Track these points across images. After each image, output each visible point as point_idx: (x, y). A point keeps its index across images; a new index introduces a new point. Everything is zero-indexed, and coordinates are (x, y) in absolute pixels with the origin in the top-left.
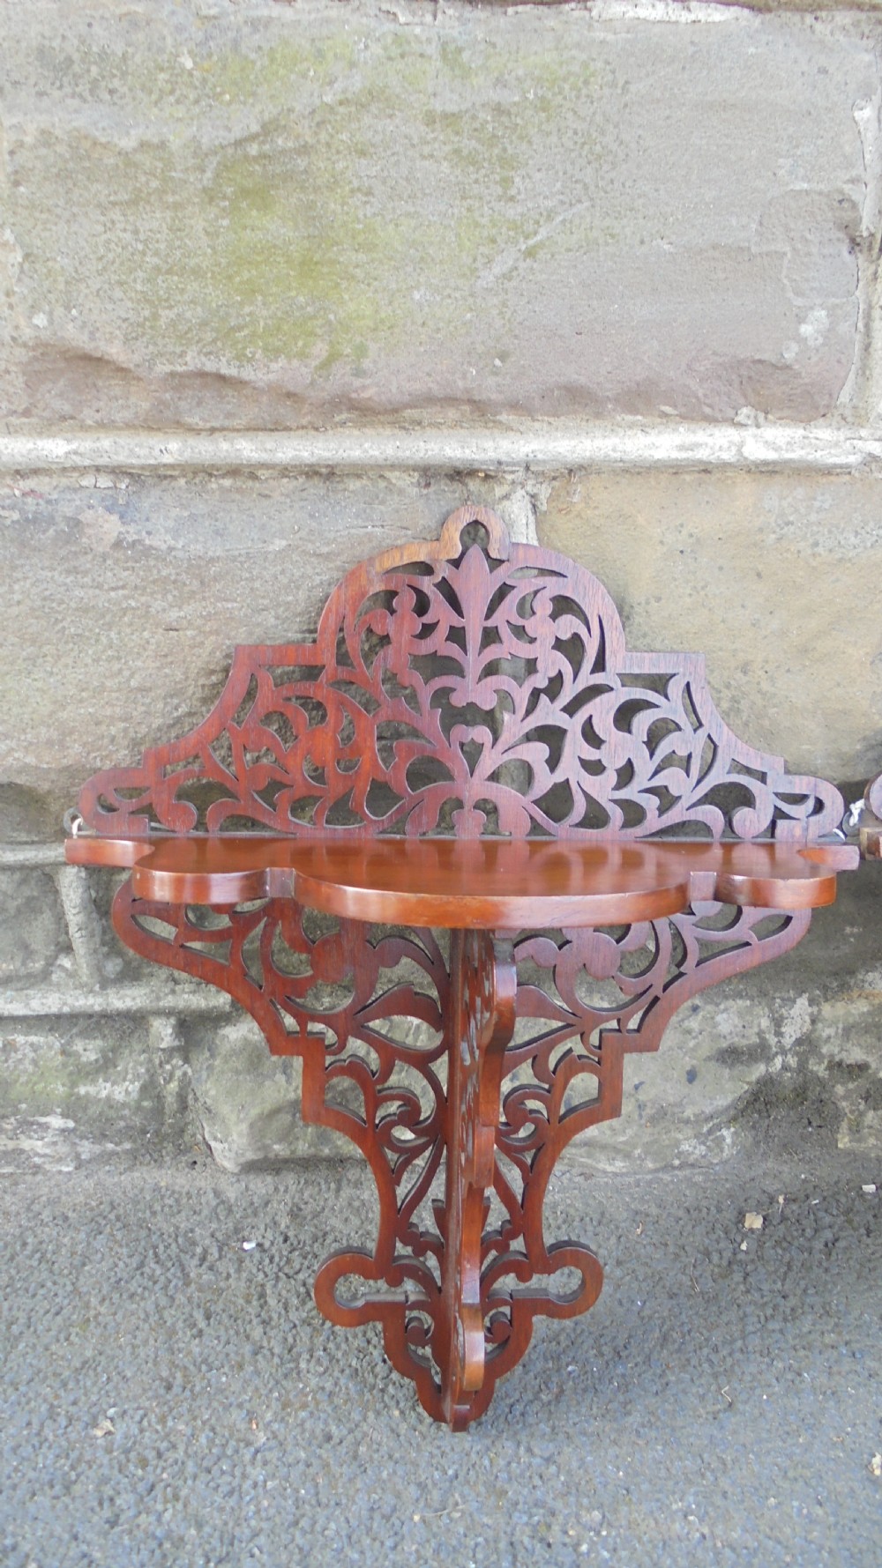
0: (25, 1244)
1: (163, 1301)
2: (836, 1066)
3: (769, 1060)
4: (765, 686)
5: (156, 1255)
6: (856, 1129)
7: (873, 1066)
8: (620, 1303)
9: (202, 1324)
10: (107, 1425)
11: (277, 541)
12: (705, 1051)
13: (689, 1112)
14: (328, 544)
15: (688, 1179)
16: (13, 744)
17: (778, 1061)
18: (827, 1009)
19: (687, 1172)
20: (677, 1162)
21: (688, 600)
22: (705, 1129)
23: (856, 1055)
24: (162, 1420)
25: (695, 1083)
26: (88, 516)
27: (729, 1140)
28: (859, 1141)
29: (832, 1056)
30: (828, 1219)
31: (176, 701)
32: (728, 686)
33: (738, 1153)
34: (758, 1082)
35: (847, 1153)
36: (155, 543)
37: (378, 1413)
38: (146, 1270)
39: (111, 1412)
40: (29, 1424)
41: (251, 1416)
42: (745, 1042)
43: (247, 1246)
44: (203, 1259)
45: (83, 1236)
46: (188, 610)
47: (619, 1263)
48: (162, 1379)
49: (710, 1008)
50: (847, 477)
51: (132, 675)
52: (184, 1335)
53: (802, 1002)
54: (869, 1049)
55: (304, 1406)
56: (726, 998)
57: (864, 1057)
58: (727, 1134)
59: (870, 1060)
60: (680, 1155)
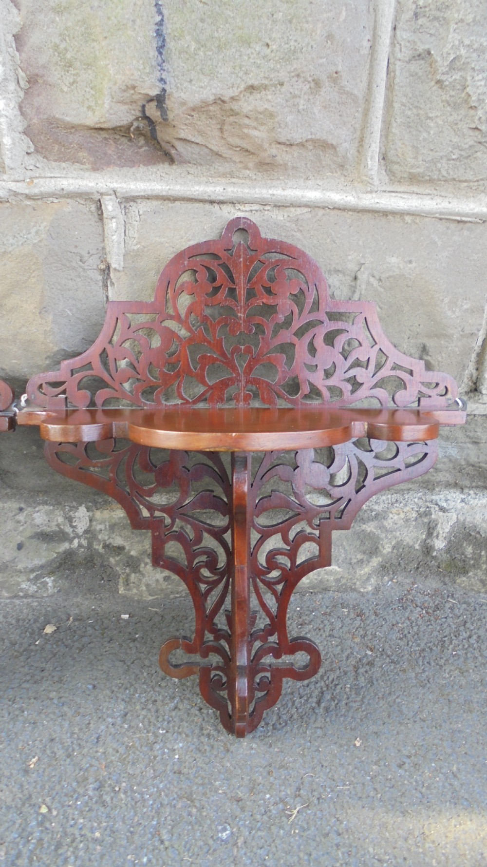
2: (106, 546)
3: (71, 541)
6: (127, 582)
7: (127, 548)
12: (28, 533)
13: (20, 566)
15: (28, 604)
17: (76, 541)
18: (98, 514)
19: (30, 600)
20: (21, 594)
22: (32, 577)
23: (118, 541)
25: (22, 550)
27: (50, 584)
28: (128, 590)
29: (104, 540)
30: (91, 632)
33: (59, 591)
34: (65, 552)
35: (124, 597)
42: (49, 529)
49: (29, 509)
50: (8, 204)
53: (82, 509)
54: (126, 538)
56: (39, 504)
57: (122, 543)
58: (50, 581)
59: (125, 544)
60: (21, 590)
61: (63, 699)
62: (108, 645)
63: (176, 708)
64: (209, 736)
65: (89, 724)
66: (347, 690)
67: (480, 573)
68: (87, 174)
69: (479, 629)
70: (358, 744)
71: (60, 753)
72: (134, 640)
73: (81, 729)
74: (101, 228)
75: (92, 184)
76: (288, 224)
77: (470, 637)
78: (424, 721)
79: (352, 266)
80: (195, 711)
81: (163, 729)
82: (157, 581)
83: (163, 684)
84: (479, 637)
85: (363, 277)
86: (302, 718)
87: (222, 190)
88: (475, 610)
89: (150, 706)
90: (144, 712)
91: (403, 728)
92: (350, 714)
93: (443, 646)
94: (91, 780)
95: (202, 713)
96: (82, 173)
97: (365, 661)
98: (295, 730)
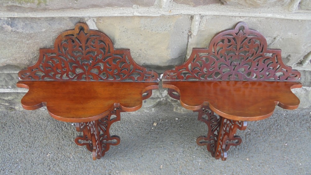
0: (37, 123)
1: (58, 134)
3: (160, 98)
4: (145, 52)
5: (58, 126)
7: (178, 101)
8: (129, 138)
9: (64, 138)
10: (49, 154)
11: (43, 29)
13: (145, 107)
14: (53, 30)
16: (7, 59)
17: (162, 99)
19: (146, 114)
21: (127, 40)
22: (148, 109)
24: (57, 154)
25: (146, 103)
26: (4, 26)
27: (153, 110)
28: (177, 110)
29: (171, 99)
30: (168, 125)
31: (34, 54)
32: (138, 52)
33: (155, 111)
34: (158, 102)
35: (175, 112)
36: (19, 31)
37: (89, 154)
38: (56, 128)
39: (50, 152)
40: (38, 154)
41: (70, 153)
42: (155, 97)
43: (72, 124)
44: (65, 127)
45: (46, 122)
46: (30, 41)
47: (131, 130)
48: (57, 147)
51: (24, 50)
52: (61, 140)
53: (165, 91)
55: (78, 153)
58: (153, 109)
60: (144, 112)
61: (165, 147)
62: (173, 129)
63: (197, 149)
64: (207, 157)
65: (174, 154)
66: (244, 143)
68: (191, 8)
69: (280, 123)
70: (248, 160)
71: (168, 164)
72: (181, 127)
73: (172, 156)
74: (191, 22)
75: (193, 12)
76: (257, 22)
77: (278, 125)
78: (265, 152)
79: (275, 36)
80: (202, 150)
81: (195, 156)
83: (192, 142)
84: (280, 125)
85: (277, 39)
86: (232, 152)
87: (238, 14)
88: (280, 116)
89: (190, 149)
90: (188, 151)
91: (259, 155)
92: (245, 151)
93: (270, 128)
94: (178, 171)
95: (205, 151)
96: (189, 7)
97: (248, 133)
98: (230, 155)
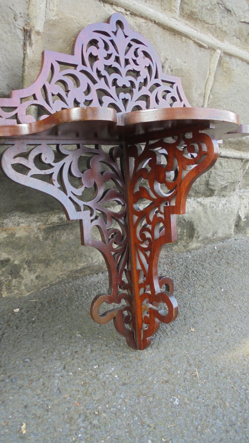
6: (9, 288)
7: (12, 259)
28: (11, 292)
35: (7, 298)
54: (9, 253)
57: (7, 256)
59: (10, 257)
61: (12, 377)
62: (17, 331)
63: (92, 351)
64: (123, 357)
65: (44, 384)
67: (183, 242)
70: (193, 330)
71: (39, 412)
72: (33, 322)
73: (41, 390)
77: (193, 272)
78: (207, 310)
80: (104, 348)
81: (96, 365)
82: (32, 280)
83: (74, 341)
90: (75, 361)
91: (203, 316)
93: (187, 278)
94: (76, 416)
98: (162, 336)
